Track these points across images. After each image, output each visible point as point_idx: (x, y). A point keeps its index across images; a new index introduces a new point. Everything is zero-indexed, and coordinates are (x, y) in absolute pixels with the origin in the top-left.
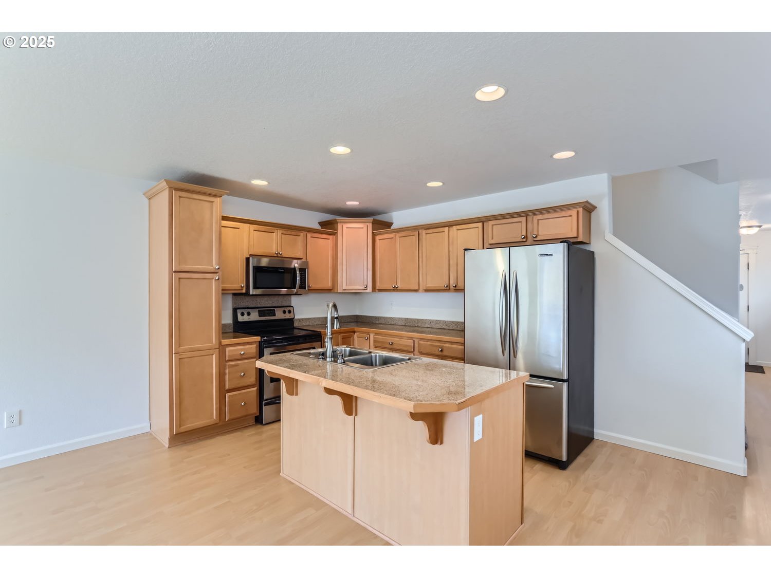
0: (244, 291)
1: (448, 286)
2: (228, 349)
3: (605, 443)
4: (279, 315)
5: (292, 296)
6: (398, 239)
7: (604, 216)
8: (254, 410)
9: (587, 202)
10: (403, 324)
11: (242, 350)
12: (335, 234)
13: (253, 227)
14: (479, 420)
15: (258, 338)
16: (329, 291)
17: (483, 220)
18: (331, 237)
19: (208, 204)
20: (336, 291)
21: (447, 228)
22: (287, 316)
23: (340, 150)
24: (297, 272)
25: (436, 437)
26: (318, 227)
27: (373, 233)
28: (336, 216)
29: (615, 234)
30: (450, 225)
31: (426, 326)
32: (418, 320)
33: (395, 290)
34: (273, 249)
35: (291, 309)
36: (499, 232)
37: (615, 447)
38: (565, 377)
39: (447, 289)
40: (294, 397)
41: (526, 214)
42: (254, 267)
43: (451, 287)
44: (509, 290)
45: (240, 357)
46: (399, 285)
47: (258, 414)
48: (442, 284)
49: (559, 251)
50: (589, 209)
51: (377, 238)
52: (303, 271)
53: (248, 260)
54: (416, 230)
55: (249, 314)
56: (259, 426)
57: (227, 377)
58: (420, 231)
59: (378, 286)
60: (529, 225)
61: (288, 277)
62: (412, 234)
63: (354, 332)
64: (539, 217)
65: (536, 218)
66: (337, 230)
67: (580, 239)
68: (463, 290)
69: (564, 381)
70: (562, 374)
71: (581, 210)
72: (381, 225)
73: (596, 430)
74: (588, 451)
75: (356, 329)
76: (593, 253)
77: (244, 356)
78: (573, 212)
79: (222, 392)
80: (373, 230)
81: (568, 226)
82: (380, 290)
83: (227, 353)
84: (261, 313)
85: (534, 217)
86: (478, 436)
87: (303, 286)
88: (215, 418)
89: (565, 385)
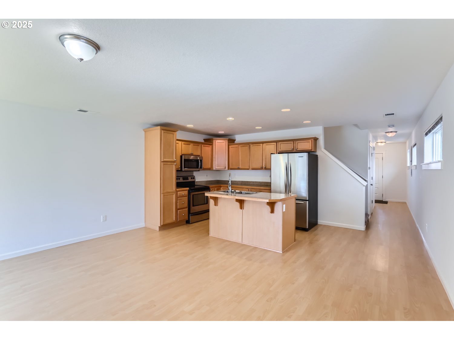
0: (180, 169)
1: (262, 167)
2: (178, 193)
3: (321, 225)
4: (190, 180)
5: (194, 172)
6: (240, 148)
7: (321, 142)
8: (187, 218)
9: (315, 137)
10: (240, 183)
11: (183, 193)
12: (212, 145)
13: (183, 143)
14: (284, 205)
15: (188, 189)
16: (209, 169)
17: (276, 142)
18: (210, 146)
19: (172, 135)
20: (212, 169)
21: (262, 144)
22: (193, 180)
23: (231, 119)
24: (199, 161)
25: (272, 211)
26: (203, 141)
27: (228, 144)
28: (213, 137)
29: (325, 149)
30: (263, 143)
31: (251, 184)
32: (247, 181)
33: (239, 169)
34: (190, 152)
35: (194, 177)
36: (283, 147)
37: (325, 226)
38: (308, 199)
39: (262, 168)
40: (217, 206)
41: (294, 140)
42: (184, 159)
43: (263, 168)
44: (288, 170)
45: (182, 196)
46: (240, 167)
47: (188, 220)
48: (259, 166)
49: (305, 155)
50: (316, 139)
51: (230, 146)
52: (201, 161)
53: (181, 157)
54: (248, 144)
55: (179, 179)
56: (188, 224)
57: (178, 204)
58: (250, 145)
59: (231, 167)
60: (294, 144)
61: (195, 164)
62: (246, 146)
63: (221, 187)
64: (298, 142)
65: (297, 142)
66: (213, 143)
67: (313, 151)
68: (270, 169)
69: (307, 200)
70: (306, 198)
71: (313, 140)
72: (231, 141)
73: (318, 221)
74: (315, 227)
75: (222, 185)
76: (317, 155)
77: (184, 196)
78: (310, 141)
79: (177, 209)
80: (228, 143)
81: (308, 146)
82: (231, 169)
83: (178, 194)
84: (184, 179)
85: (296, 142)
86: (284, 210)
87: (201, 168)
88: (174, 219)
89: (308, 201)
